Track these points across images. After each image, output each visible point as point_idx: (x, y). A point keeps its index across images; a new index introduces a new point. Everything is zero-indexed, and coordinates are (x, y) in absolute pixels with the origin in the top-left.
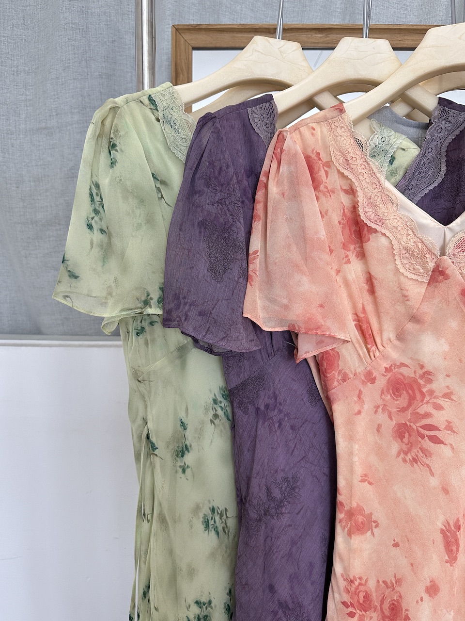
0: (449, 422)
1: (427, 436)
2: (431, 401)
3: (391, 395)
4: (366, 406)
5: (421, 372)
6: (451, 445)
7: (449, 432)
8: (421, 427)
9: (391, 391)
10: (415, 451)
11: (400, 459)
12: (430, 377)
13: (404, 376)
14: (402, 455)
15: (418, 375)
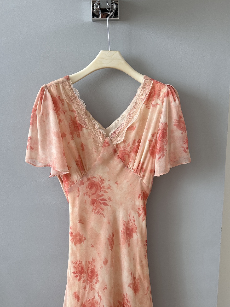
0: (109, 197)
1: (102, 203)
2: (103, 190)
3: (89, 189)
4: (80, 194)
5: (100, 180)
6: (110, 205)
7: (110, 201)
8: (100, 200)
9: (90, 187)
10: (98, 209)
11: (93, 212)
12: (103, 181)
13: (94, 182)
14: (94, 211)
15: (99, 181)
